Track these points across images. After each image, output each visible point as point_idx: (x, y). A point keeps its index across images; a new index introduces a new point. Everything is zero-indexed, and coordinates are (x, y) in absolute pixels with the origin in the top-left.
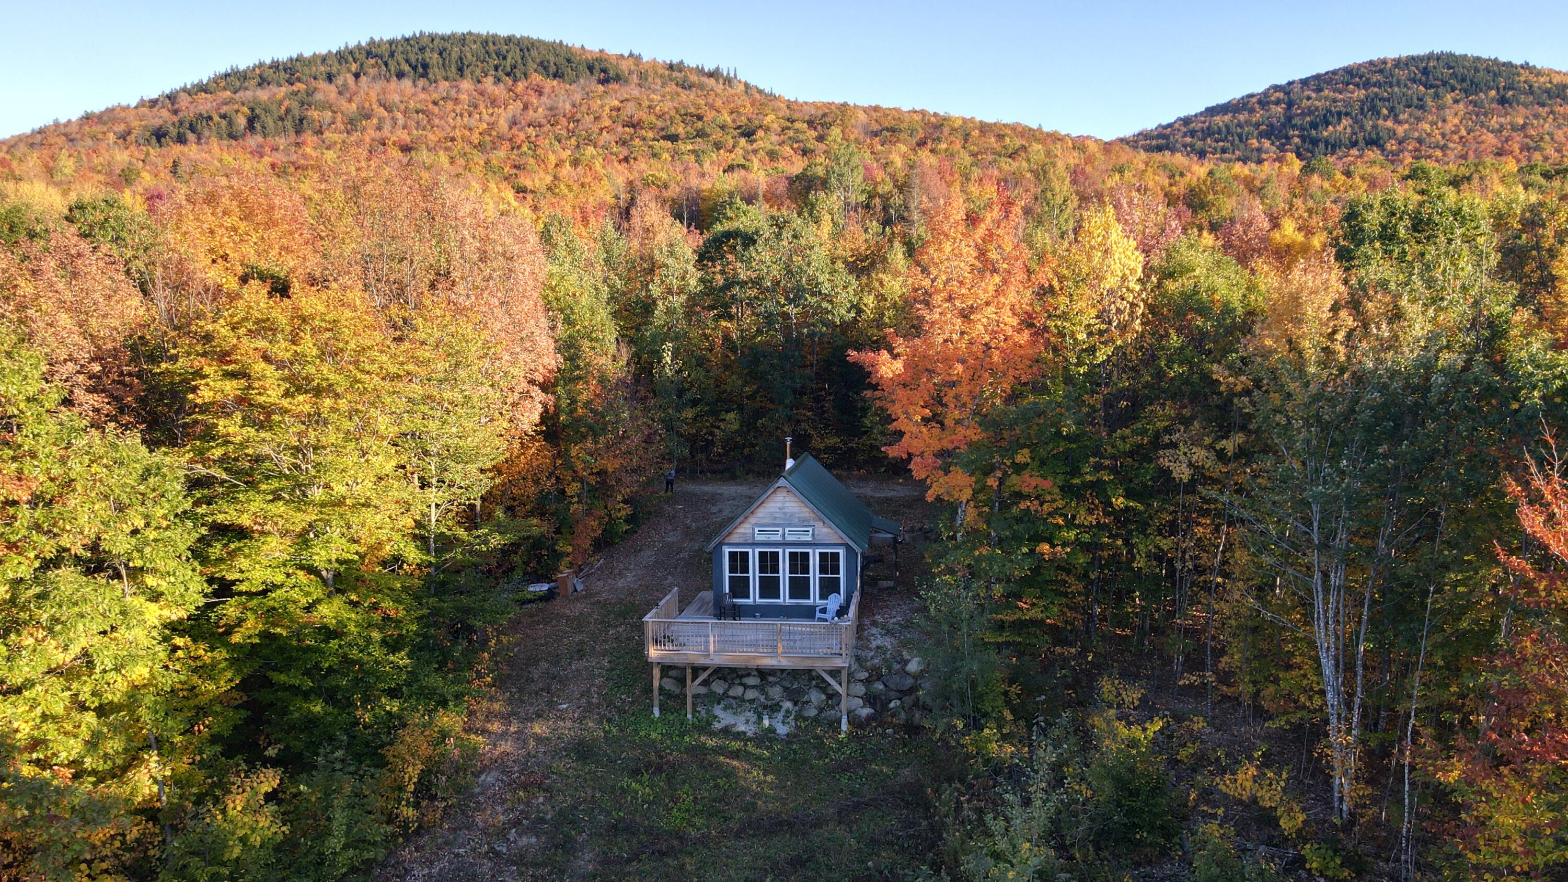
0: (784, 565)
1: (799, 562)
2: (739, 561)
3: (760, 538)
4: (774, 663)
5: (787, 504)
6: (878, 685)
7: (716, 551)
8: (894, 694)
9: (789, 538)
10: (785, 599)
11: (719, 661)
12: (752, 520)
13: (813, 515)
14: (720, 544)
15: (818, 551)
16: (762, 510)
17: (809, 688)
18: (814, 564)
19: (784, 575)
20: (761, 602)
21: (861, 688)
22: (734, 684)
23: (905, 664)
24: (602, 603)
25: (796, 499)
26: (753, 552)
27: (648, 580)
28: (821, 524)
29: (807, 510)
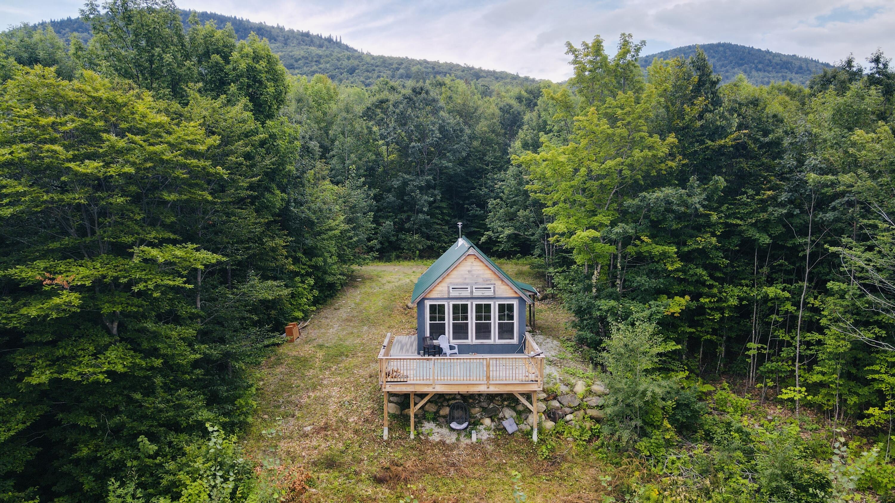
0: (472, 314)
1: (483, 311)
2: (438, 312)
3: (453, 294)
4: (483, 389)
5: (474, 268)
6: (555, 403)
7: (421, 304)
8: (568, 410)
9: (476, 293)
10: (472, 340)
11: (440, 389)
12: (448, 280)
13: (493, 276)
14: (424, 299)
15: (497, 303)
16: (455, 273)
17: (503, 408)
18: (495, 313)
19: (472, 322)
20: (454, 342)
21: (543, 406)
22: (443, 406)
23: (572, 386)
24: (321, 347)
25: (481, 264)
26: (449, 305)
27: (350, 330)
28: (500, 282)
29: (489, 272)
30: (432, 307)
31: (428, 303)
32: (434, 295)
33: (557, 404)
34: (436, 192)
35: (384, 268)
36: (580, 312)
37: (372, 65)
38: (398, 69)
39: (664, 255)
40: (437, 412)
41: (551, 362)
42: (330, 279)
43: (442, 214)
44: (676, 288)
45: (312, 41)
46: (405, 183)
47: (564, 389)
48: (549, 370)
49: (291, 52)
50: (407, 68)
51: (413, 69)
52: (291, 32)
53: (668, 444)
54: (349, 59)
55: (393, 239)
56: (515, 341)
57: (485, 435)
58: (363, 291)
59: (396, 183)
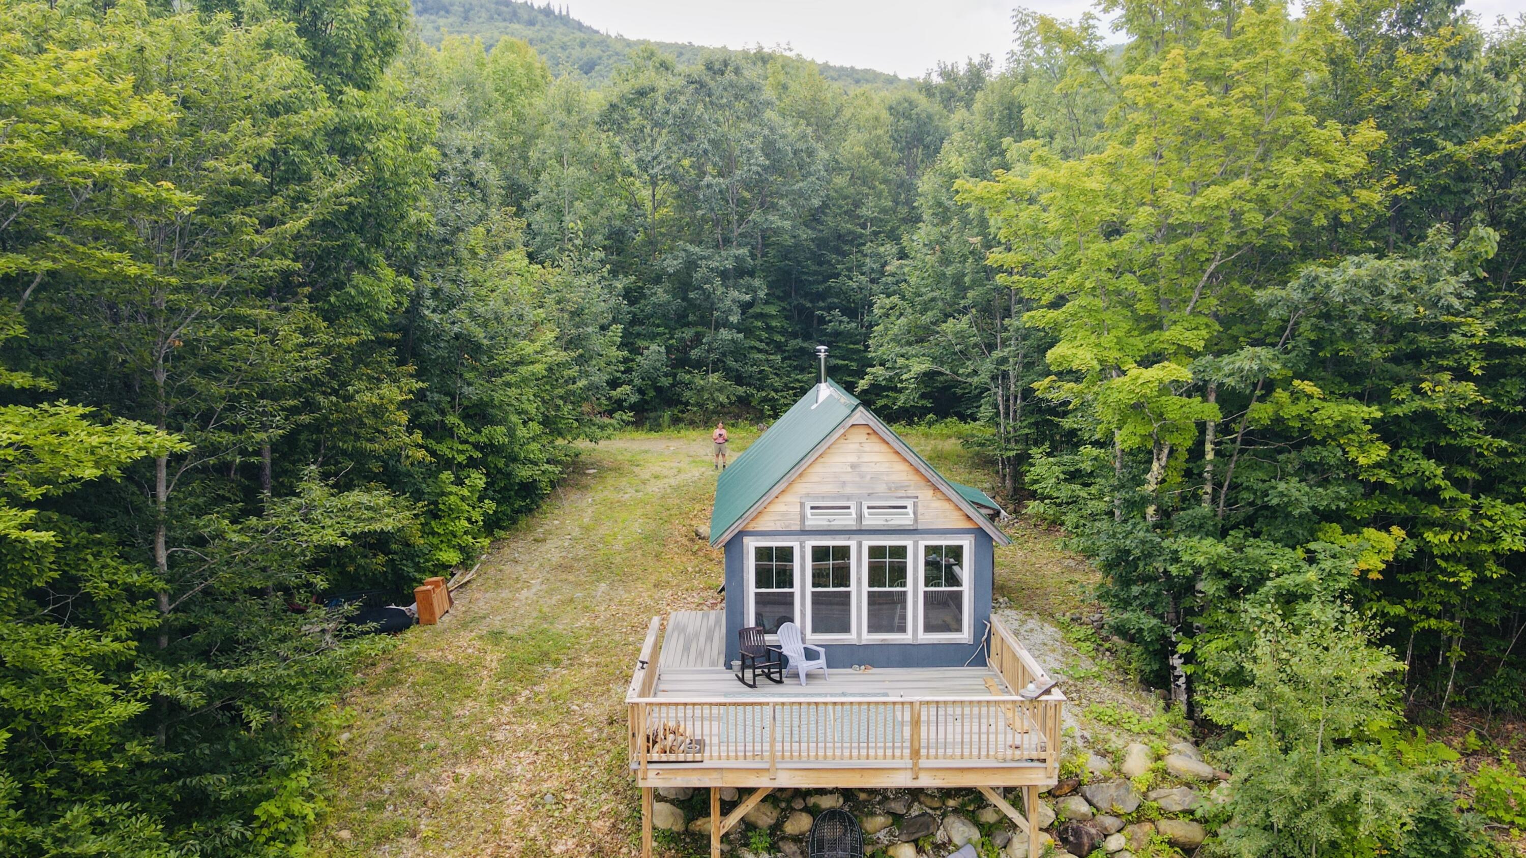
0: (859, 571)
1: (887, 563)
2: (775, 565)
3: (814, 521)
4: (902, 781)
5: (866, 458)
6: (1077, 805)
7: (733, 546)
8: (1110, 822)
9: (870, 521)
10: (859, 634)
11: (785, 780)
12: (801, 488)
13: (914, 478)
14: (741, 534)
15: (923, 543)
16: (818, 469)
17: (944, 815)
18: (916, 568)
19: (859, 589)
20: (815, 639)
22: (793, 810)
24: (496, 636)
25: (884, 447)
26: (802, 548)
27: (567, 590)
28: (930, 493)
29: (903, 467)
30: (763, 554)
31: (751, 545)
32: (766, 523)
33: (1084, 808)
34: (757, 282)
35: (646, 446)
40: (777, 827)
41: (1062, 698)
42: (524, 473)
43: (769, 328)
44: (1365, 508)
46: (691, 264)
47: (1097, 764)
54: (582, 45)
55: (665, 382)
56: (965, 636)
58: (599, 496)
59: (672, 264)
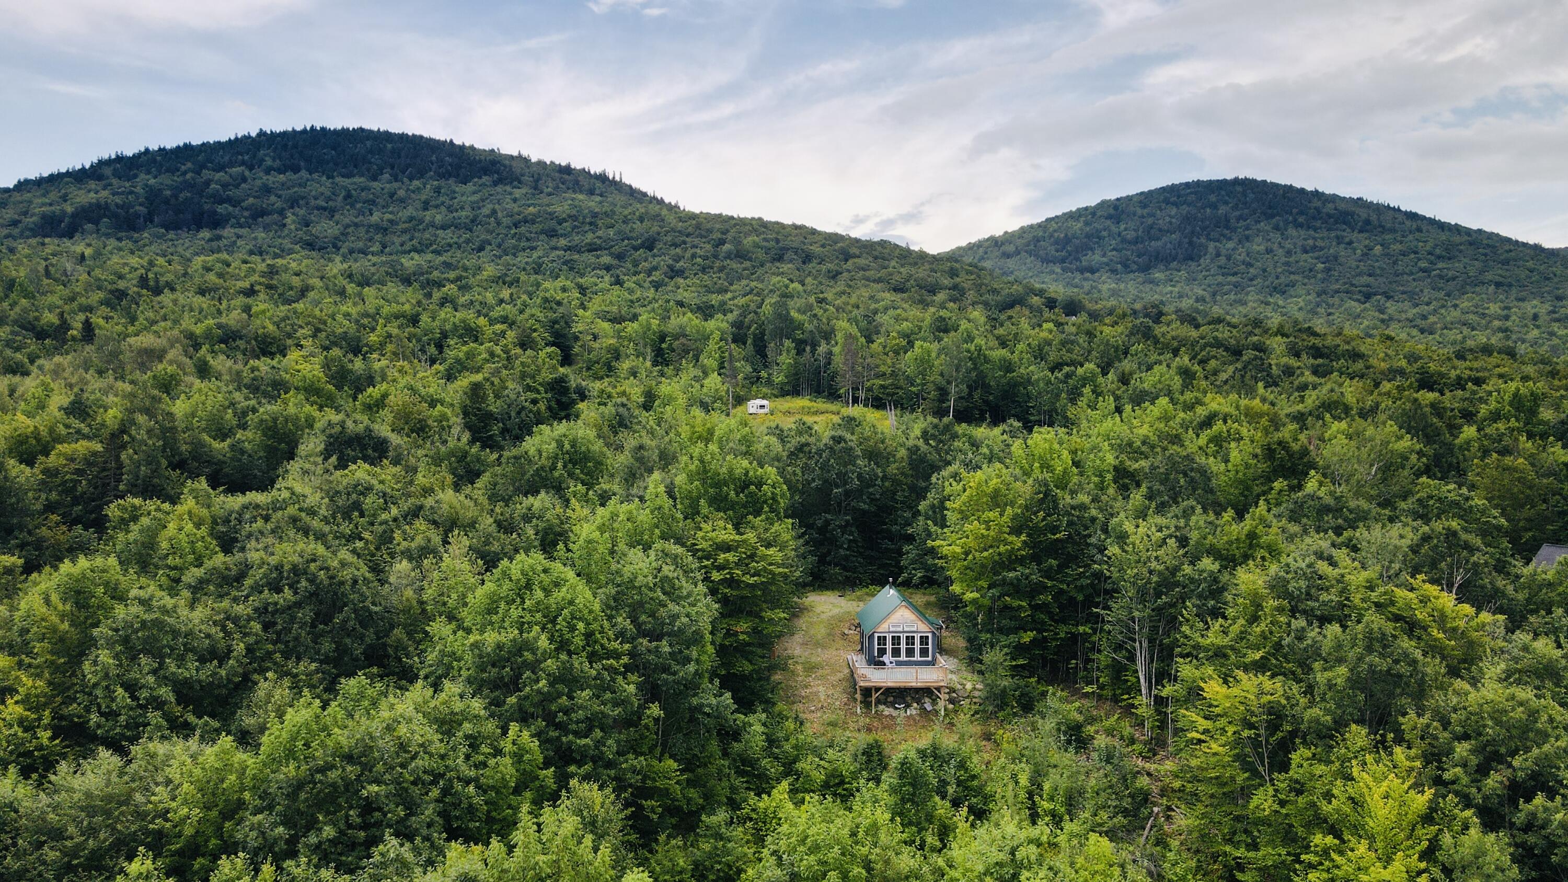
0: (903, 642)
1: (910, 640)
2: (882, 640)
3: (892, 629)
4: (914, 684)
5: (904, 613)
6: (954, 694)
7: (871, 634)
8: (961, 699)
9: (906, 629)
10: (903, 658)
11: (890, 684)
12: (889, 621)
13: (916, 619)
14: (873, 631)
15: (919, 635)
16: (893, 616)
17: (924, 696)
18: (917, 641)
19: (903, 646)
21: (947, 697)
22: (889, 696)
23: (964, 685)
25: (910, 611)
26: (889, 636)
28: (920, 622)
29: (914, 616)
30: (879, 638)
31: (876, 635)
32: (879, 629)
36: (970, 640)
37: (680, 232)
38: (722, 242)
39: (1020, 607)
40: (886, 699)
41: (952, 672)
45: (577, 182)
47: (959, 687)
48: (950, 676)
49: (548, 205)
50: (737, 242)
51: (745, 242)
52: (541, 163)
53: (1015, 714)
54: (641, 219)
56: (930, 659)
57: (914, 712)
